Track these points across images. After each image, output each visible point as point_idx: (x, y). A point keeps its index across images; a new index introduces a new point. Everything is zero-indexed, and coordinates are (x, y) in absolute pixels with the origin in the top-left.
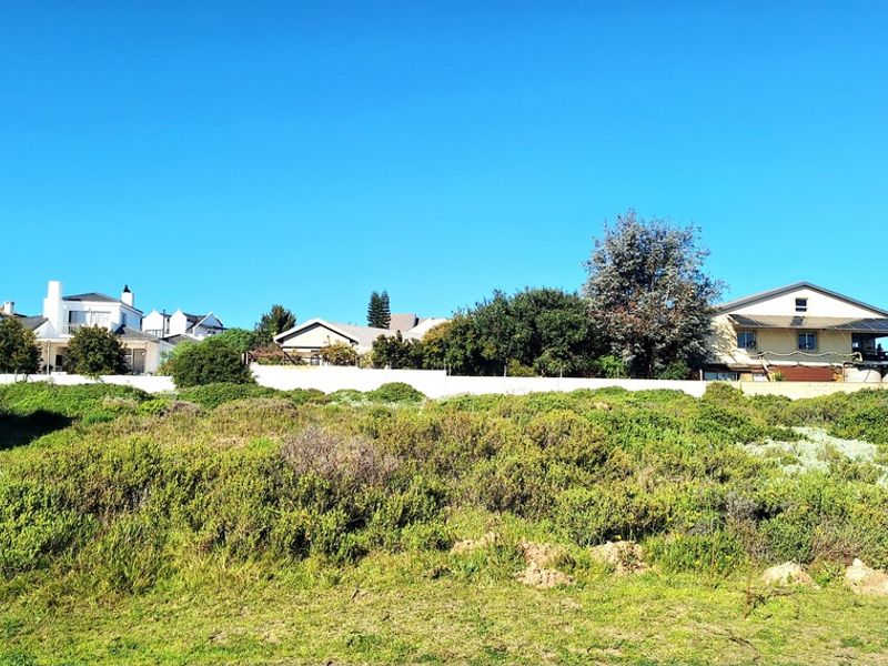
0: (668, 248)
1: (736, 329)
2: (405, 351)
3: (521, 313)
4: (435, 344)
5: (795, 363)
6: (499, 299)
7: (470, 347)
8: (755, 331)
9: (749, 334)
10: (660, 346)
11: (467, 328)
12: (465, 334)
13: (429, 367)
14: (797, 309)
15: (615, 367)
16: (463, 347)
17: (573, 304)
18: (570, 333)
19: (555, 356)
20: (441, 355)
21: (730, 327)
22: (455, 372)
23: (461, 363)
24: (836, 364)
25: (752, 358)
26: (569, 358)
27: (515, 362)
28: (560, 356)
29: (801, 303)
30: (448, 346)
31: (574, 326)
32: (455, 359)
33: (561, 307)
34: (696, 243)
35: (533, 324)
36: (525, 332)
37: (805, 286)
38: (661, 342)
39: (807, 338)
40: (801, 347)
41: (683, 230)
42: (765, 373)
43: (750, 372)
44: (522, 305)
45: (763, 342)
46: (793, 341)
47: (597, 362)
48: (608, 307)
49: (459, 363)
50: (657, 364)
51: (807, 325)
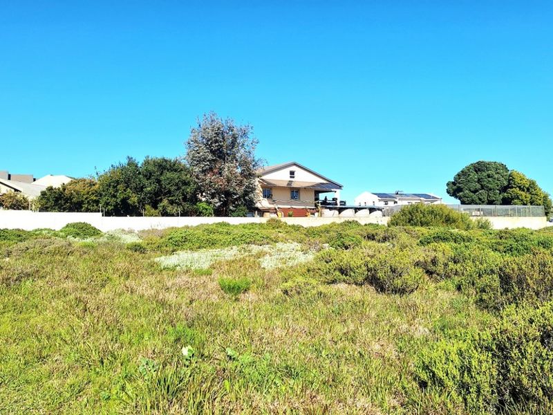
0: (235, 138)
1: (262, 187)
2: (68, 199)
3: (150, 174)
4: (93, 194)
5: (289, 207)
6: (131, 163)
7: (120, 196)
8: (271, 188)
9: (269, 191)
10: (235, 197)
11: (118, 182)
12: (116, 186)
13: (87, 210)
14: (291, 177)
15: (206, 209)
16: (114, 196)
17: (183, 169)
18: (183, 188)
19: (172, 202)
20: (97, 202)
21: (259, 186)
22: (108, 214)
23: (113, 207)
24: (308, 207)
25: (270, 204)
26: (181, 204)
27: (147, 207)
28: (176, 203)
29: (292, 173)
30: (101, 195)
31: (186, 183)
32: (107, 204)
33: (176, 171)
34: (250, 135)
35: (159, 181)
36: (153, 186)
37: (295, 164)
38: (235, 194)
39: (295, 192)
40: (293, 197)
41: (243, 128)
42: (276, 213)
43: (268, 212)
44: (151, 168)
45: (275, 195)
46: (288, 194)
47: (195, 207)
48: (204, 171)
49: (110, 208)
50: (231, 208)
51: (294, 185)
